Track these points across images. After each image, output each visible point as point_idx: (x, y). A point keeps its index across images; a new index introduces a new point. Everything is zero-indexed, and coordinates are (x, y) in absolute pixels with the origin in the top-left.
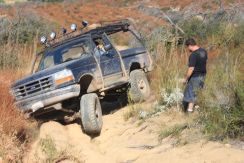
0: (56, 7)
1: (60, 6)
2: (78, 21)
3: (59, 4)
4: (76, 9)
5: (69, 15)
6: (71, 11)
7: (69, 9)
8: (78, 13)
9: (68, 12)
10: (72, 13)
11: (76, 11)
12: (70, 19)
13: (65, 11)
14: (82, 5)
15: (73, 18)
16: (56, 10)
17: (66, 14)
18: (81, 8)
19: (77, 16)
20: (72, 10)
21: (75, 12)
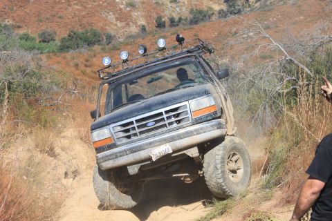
0: (59, 59)
1: (65, 58)
2: (90, 77)
3: (63, 55)
4: (87, 61)
5: (77, 69)
6: (80, 64)
7: (78, 61)
8: (90, 66)
9: (77, 65)
10: (83, 68)
11: (88, 64)
12: (79, 75)
13: (71, 64)
14: (95, 56)
15: (84, 73)
16: (59, 63)
17: (73, 69)
18: (94, 59)
19: (88, 70)
20: (82, 63)
21: (86, 66)
